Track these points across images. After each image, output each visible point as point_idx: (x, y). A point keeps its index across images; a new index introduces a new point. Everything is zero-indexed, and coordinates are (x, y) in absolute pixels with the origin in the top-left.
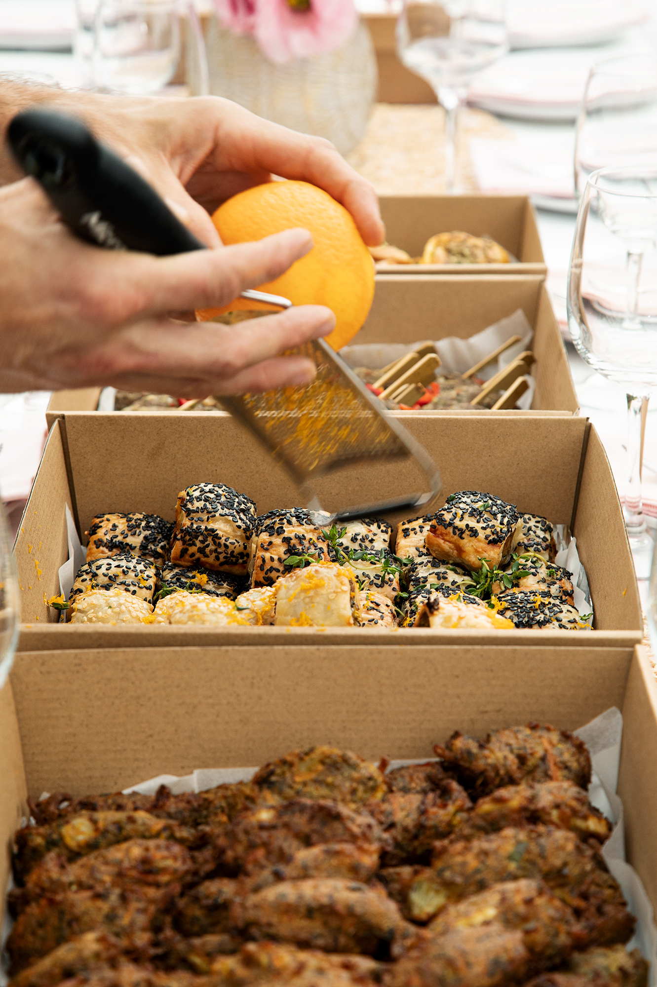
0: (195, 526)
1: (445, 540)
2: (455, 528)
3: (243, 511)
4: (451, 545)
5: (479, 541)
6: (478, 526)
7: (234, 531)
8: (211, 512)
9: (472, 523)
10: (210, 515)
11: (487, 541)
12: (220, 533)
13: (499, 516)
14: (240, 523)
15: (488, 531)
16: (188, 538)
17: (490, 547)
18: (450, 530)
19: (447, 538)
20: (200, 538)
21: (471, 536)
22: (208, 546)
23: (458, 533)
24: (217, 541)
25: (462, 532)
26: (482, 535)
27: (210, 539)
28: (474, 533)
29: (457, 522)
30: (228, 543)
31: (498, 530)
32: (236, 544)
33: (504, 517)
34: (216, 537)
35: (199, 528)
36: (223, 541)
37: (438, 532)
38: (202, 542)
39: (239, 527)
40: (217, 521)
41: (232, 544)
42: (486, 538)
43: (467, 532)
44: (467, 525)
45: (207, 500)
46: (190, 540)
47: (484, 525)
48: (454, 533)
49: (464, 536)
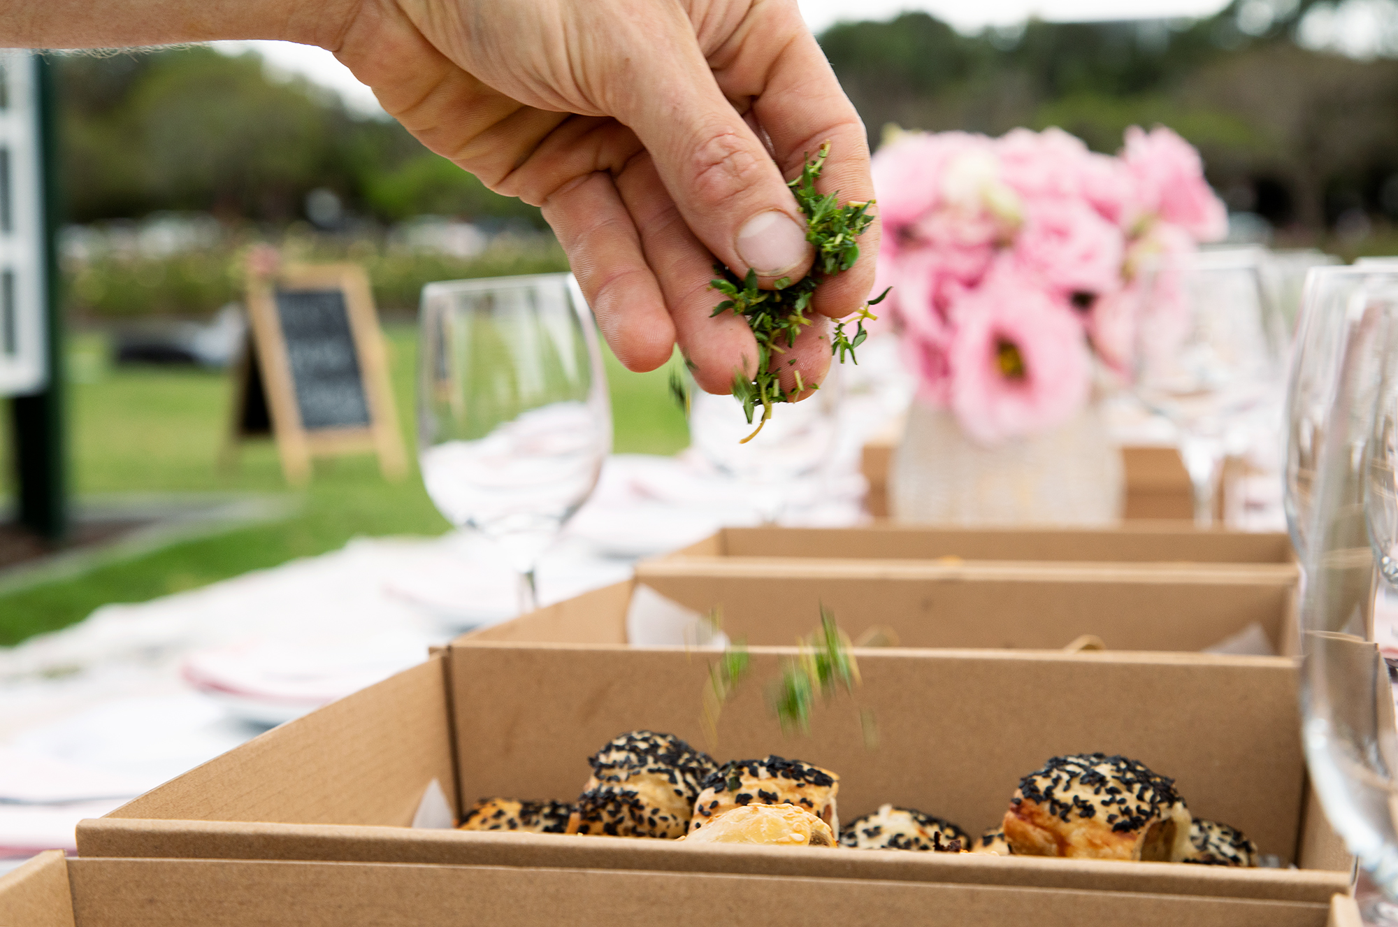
0: (604, 789)
1: (1036, 825)
2: (1055, 802)
3: (693, 771)
4: (1046, 834)
5: (1096, 825)
6: (1095, 800)
7: (670, 800)
8: (634, 767)
9: (1086, 794)
10: (632, 771)
11: (1111, 826)
12: (643, 800)
13: (1137, 787)
14: (681, 786)
15: (1114, 809)
16: (589, 807)
17: (1114, 838)
18: (1046, 806)
19: (1039, 820)
20: (610, 807)
21: (1081, 816)
22: (621, 820)
23: (1059, 810)
24: (637, 812)
25: (1066, 808)
26: (1101, 814)
27: (625, 809)
28: (1088, 811)
29: (1059, 794)
30: (656, 818)
31: (1133, 807)
32: (671, 821)
33: (1144, 789)
34: (636, 805)
35: (610, 792)
36: (647, 813)
37: (1024, 811)
38: (612, 814)
39: (679, 793)
40: (642, 780)
41: (665, 819)
42: (1111, 819)
43: (1077, 811)
44: (1076, 798)
45: (634, 749)
46: (593, 810)
47: (1108, 798)
48: (1053, 812)
49: (1070, 816)
